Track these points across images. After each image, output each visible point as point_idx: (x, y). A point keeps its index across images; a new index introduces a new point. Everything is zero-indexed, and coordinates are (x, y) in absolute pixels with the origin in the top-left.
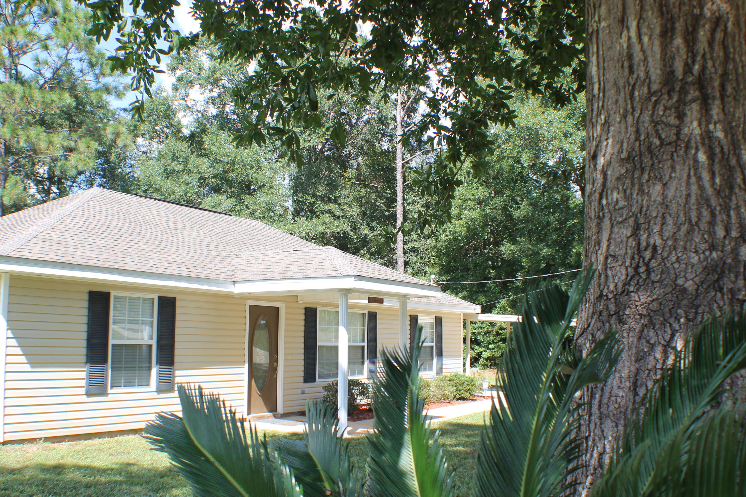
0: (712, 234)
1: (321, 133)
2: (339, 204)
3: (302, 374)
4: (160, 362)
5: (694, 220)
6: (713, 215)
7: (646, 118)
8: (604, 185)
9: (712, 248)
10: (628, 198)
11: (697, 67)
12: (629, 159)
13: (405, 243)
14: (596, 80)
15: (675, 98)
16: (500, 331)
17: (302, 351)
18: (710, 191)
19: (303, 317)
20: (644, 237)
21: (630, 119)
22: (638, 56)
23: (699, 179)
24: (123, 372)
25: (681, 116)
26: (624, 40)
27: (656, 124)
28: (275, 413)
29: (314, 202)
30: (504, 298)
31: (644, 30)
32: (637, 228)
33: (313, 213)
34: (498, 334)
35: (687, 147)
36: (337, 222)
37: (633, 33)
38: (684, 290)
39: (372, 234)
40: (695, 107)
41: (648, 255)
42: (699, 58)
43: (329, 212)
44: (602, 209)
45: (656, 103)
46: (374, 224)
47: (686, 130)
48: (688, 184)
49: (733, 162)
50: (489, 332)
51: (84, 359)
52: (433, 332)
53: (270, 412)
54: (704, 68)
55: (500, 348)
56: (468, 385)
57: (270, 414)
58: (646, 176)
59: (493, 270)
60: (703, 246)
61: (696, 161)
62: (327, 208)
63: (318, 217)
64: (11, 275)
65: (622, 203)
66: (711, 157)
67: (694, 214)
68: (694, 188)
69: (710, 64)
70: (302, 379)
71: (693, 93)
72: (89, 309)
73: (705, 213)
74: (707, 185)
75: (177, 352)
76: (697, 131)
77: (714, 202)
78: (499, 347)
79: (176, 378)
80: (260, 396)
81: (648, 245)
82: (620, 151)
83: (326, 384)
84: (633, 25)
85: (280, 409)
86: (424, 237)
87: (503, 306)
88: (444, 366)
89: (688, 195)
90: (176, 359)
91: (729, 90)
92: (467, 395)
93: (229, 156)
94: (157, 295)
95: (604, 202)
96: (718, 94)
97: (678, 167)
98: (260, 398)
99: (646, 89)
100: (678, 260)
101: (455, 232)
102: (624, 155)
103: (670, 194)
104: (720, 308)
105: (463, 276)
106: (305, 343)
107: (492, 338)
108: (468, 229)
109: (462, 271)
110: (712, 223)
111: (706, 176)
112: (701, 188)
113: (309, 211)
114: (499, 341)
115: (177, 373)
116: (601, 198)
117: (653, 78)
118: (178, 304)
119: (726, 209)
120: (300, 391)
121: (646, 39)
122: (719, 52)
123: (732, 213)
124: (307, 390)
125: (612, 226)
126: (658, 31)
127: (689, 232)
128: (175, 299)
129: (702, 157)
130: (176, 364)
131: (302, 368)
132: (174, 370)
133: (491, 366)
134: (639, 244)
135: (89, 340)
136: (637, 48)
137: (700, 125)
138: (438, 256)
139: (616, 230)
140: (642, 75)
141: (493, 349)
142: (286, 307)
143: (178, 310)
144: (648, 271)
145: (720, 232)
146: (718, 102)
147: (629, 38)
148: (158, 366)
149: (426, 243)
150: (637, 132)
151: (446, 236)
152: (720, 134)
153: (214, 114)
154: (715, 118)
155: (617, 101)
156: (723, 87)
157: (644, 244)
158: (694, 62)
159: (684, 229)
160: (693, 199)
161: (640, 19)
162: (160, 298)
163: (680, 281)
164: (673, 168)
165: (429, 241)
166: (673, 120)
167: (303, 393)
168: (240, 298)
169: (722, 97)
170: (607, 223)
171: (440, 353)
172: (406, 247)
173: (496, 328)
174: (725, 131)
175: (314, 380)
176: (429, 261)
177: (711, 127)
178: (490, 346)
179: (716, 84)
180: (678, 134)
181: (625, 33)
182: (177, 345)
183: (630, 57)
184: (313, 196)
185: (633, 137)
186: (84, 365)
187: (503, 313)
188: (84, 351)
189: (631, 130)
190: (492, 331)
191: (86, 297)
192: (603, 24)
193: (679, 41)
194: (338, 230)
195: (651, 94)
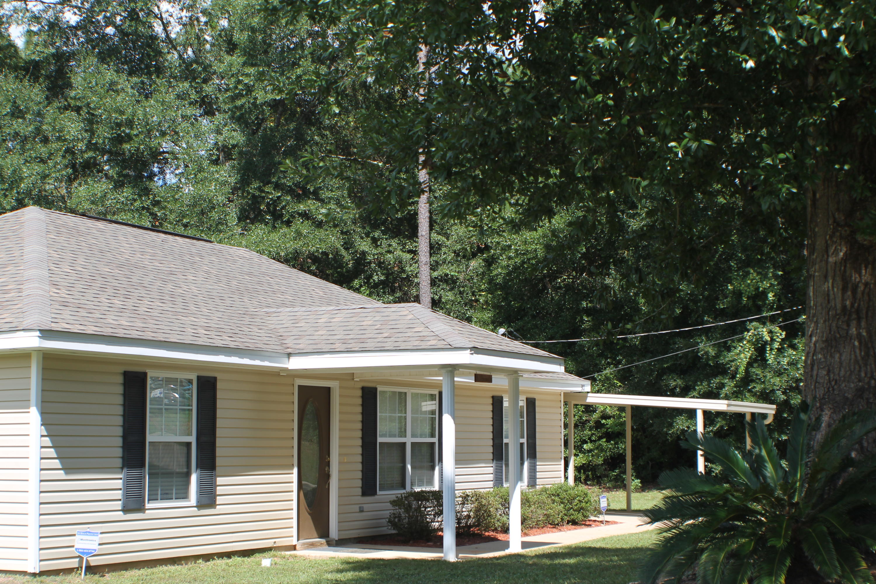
0: (859, 375)
1: (294, 77)
2: (322, 201)
3: (359, 483)
4: (199, 466)
5: (852, 369)
6: (860, 367)
7: (834, 325)
8: (815, 350)
9: (860, 381)
10: (825, 358)
11: (856, 305)
12: (826, 341)
13: (433, 267)
14: (812, 299)
15: (847, 317)
16: (603, 421)
17: (359, 450)
18: (859, 358)
19: (359, 401)
20: (832, 376)
21: (827, 323)
22: (832, 296)
23: (855, 352)
24: (160, 480)
25: (848, 325)
26: (826, 286)
27: (838, 327)
28: (328, 539)
29: (279, 198)
30: (609, 364)
31: (835, 285)
32: (829, 372)
33: (277, 216)
34: (598, 425)
35: (851, 339)
36: (321, 233)
37: (830, 285)
38: (847, 398)
39: (375, 251)
40: (855, 322)
41: (833, 383)
42: (857, 301)
43: (305, 216)
44: (813, 360)
45: (839, 319)
46: (377, 234)
47: (850, 332)
48: (851, 355)
49: (870, 345)
50: (584, 423)
51: (119, 462)
52: (522, 422)
53: (320, 537)
54: (859, 305)
55: (602, 450)
56: (580, 501)
57: (323, 541)
58: (833, 350)
59: (588, 316)
60: (856, 380)
61: (854, 345)
62: (302, 207)
63: (288, 223)
64: (44, 354)
65: (823, 360)
66: (860, 343)
67: (852, 368)
68: (853, 356)
69: (862, 303)
70: (359, 491)
71: (854, 316)
72: (125, 395)
73: (857, 367)
74: (858, 354)
75: (219, 452)
76: (855, 333)
77: (861, 362)
78: (600, 449)
79: (218, 488)
80: (309, 514)
81: (833, 379)
82: (822, 337)
83: (394, 498)
84: (831, 281)
85: (334, 532)
86: (464, 257)
87: (607, 378)
88: (538, 475)
89: (850, 359)
90: (219, 461)
91: (870, 314)
92: (580, 517)
93: (122, 113)
94: (196, 374)
95: (815, 358)
96: (864, 316)
97: (847, 347)
98: (309, 517)
99: (834, 312)
100: (846, 386)
101: (527, 252)
102: (824, 339)
103: (843, 358)
104: (862, 406)
105: (536, 326)
106: (362, 438)
107: (587, 432)
108: (548, 247)
109: (534, 317)
110: (860, 371)
111: (858, 351)
112: (856, 356)
113: (269, 212)
114: (600, 438)
115: (220, 480)
116: (813, 356)
117: (838, 307)
118: (219, 385)
119: (866, 365)
120: (356, 508)
121: (835, 290)
122: (866, 297)
123: (868, 367)
124: (366, 507)
125: (818, 369)
126: (841, 287)
127: (850, 374)
128: (215, 379)
129: (856, 343)
130: (217, 469)
131: (359, 475)
132: (216, 476)
133: (586, 480)
134: (829, 379)
135: (125, 437)
136: (831, 293)
137: (856, 330)
138: (489, 291)
139: (820, 371)
140: (833, 305)
141: (590, 451)
142: (341, 387)
143: (220, 395)
144: (833, 390)
145: (863, 375)
146: (864, 320)
147: (828, 287)
148: (199, 471)
149: (467, 266)
150: (830, 330)
151: (510, 258)
152: (864, 334)
153: (73, 23)
154: (863, 326)
155: (822, 313)
156: (867, 313)
157: (832, 378)
158: (855, 302)
159: (848, 373)
160: (852, 361)
161: (834, 280)
162: (199, 378)
163: (846, 395)
164: (844, 348)
165: (474, 264)
166: (845, 327)
167: (361, 511)
168: (288, 376)
169: (867, 317)
170: (816, 367)
171: (533, 454)
172: (435, 274)
173: (595, 416)
174: (867, 332)
175: (374, 493)
176: (477, 301)
177: (861, 331)
178: (585, 446)
179: (864, 312)
180: (847, 333)
181: (826, 284)
182: (219, 442)
183: (828, 295)
184: (277, 186)
185: (828, 332)
186: (120, 470)
187: (609, 392)
188: (119, 452)
189: (827, 328)
190: (588, 421)
191: (120, 379)
192: (817, 274)
193: (849, 293)
194: (323, 248)
195: (836, 314)
